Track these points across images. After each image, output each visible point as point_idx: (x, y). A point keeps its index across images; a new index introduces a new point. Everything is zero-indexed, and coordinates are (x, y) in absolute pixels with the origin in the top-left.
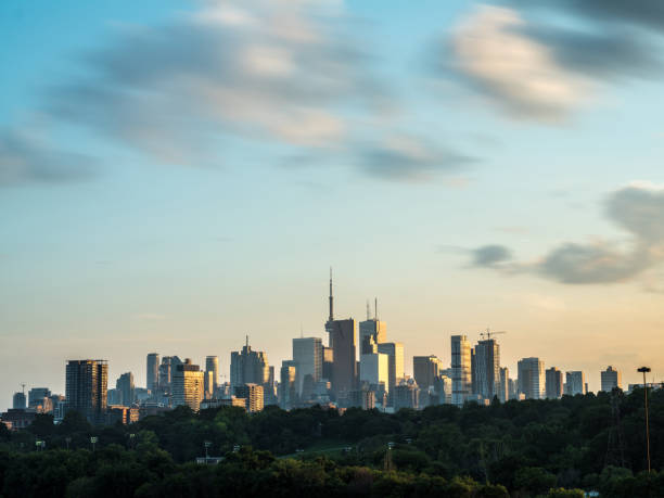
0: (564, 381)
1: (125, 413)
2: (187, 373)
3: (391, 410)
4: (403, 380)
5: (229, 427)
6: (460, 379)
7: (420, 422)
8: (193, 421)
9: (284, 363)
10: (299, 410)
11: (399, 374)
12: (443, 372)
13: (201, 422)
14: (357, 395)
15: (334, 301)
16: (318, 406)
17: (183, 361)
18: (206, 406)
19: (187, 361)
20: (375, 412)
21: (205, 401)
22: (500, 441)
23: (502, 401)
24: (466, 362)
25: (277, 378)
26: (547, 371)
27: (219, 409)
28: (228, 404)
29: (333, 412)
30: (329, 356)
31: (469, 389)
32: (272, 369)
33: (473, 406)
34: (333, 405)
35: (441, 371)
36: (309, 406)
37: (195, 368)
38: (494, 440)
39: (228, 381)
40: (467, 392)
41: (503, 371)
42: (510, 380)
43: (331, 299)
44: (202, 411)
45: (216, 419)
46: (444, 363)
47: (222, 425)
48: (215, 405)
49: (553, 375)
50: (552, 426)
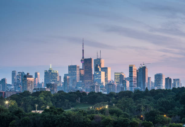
0: (173, 82)
1: (3, 94)
2: (28, 78)
3: (106, 93)
4: (111, 81)
5: (45, 99)
6: (132, 81)
7: (117, 97)
8: (31, 97)
9: (65, 75)
10: (71, 93)
11: (109, 79)
12: (126, 78)
13: (33, 97)
14: (93, 87)
15: (84, 51)
16: (78, 91)
17: (26, 74)
18: (35, 91)
19: (28, 74)
20: (100, 93)
21: (35, 89)
22: (149, 105)
23: (149, 90)
24: (135, 75)
25: (62, 81)
26: (166, 78)
27: (41, 92)
28: (44, 90)
29: (84, 94)
30: (83, 72)
31: (136, 85)
32: (60, 77)
33: (137, 91)
34: (84, 91)
35: (125, 78)
36: (75, 91)
37: (31, 77)
38: (146, 105)
39: (43, 81)
40: (135, 86)
41: (149, 78)
42: (152, 82)
43: (83, 50)
44: (34, 93)
45: (40, 96)
46: (126, 75)
47: (42, 98)
48: (39, 91)
49: (168, 80)
50: (169, 99)
